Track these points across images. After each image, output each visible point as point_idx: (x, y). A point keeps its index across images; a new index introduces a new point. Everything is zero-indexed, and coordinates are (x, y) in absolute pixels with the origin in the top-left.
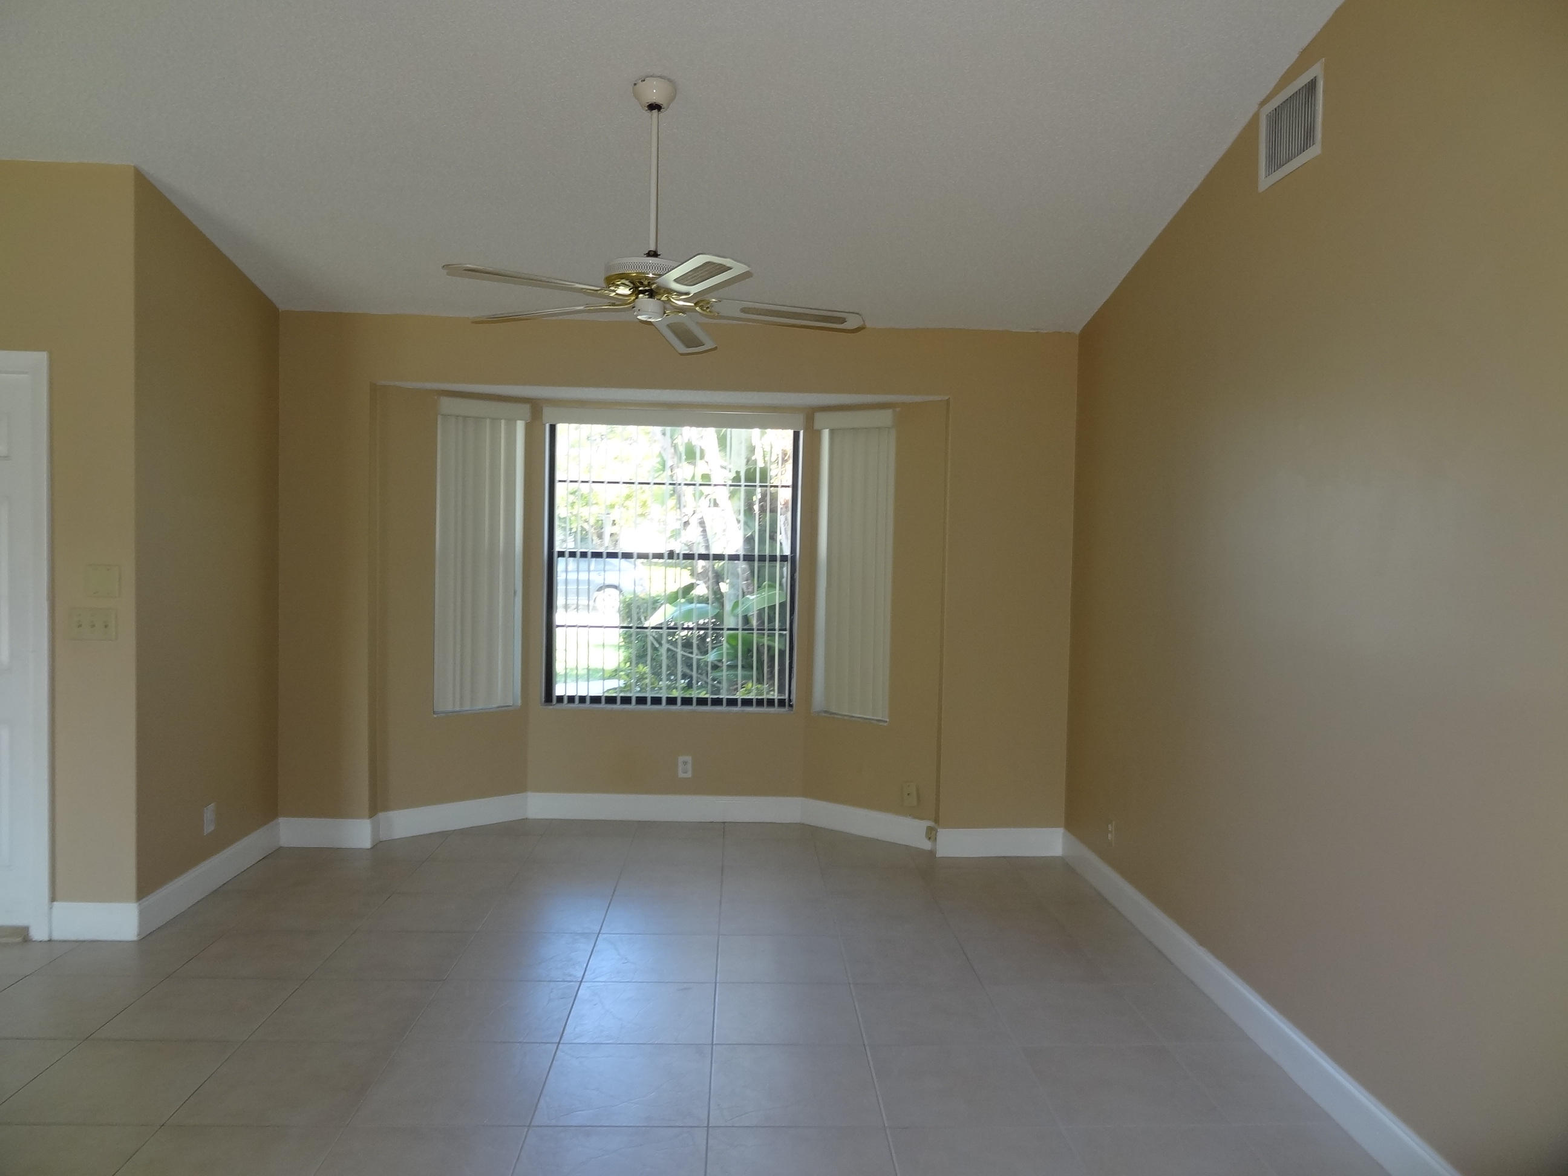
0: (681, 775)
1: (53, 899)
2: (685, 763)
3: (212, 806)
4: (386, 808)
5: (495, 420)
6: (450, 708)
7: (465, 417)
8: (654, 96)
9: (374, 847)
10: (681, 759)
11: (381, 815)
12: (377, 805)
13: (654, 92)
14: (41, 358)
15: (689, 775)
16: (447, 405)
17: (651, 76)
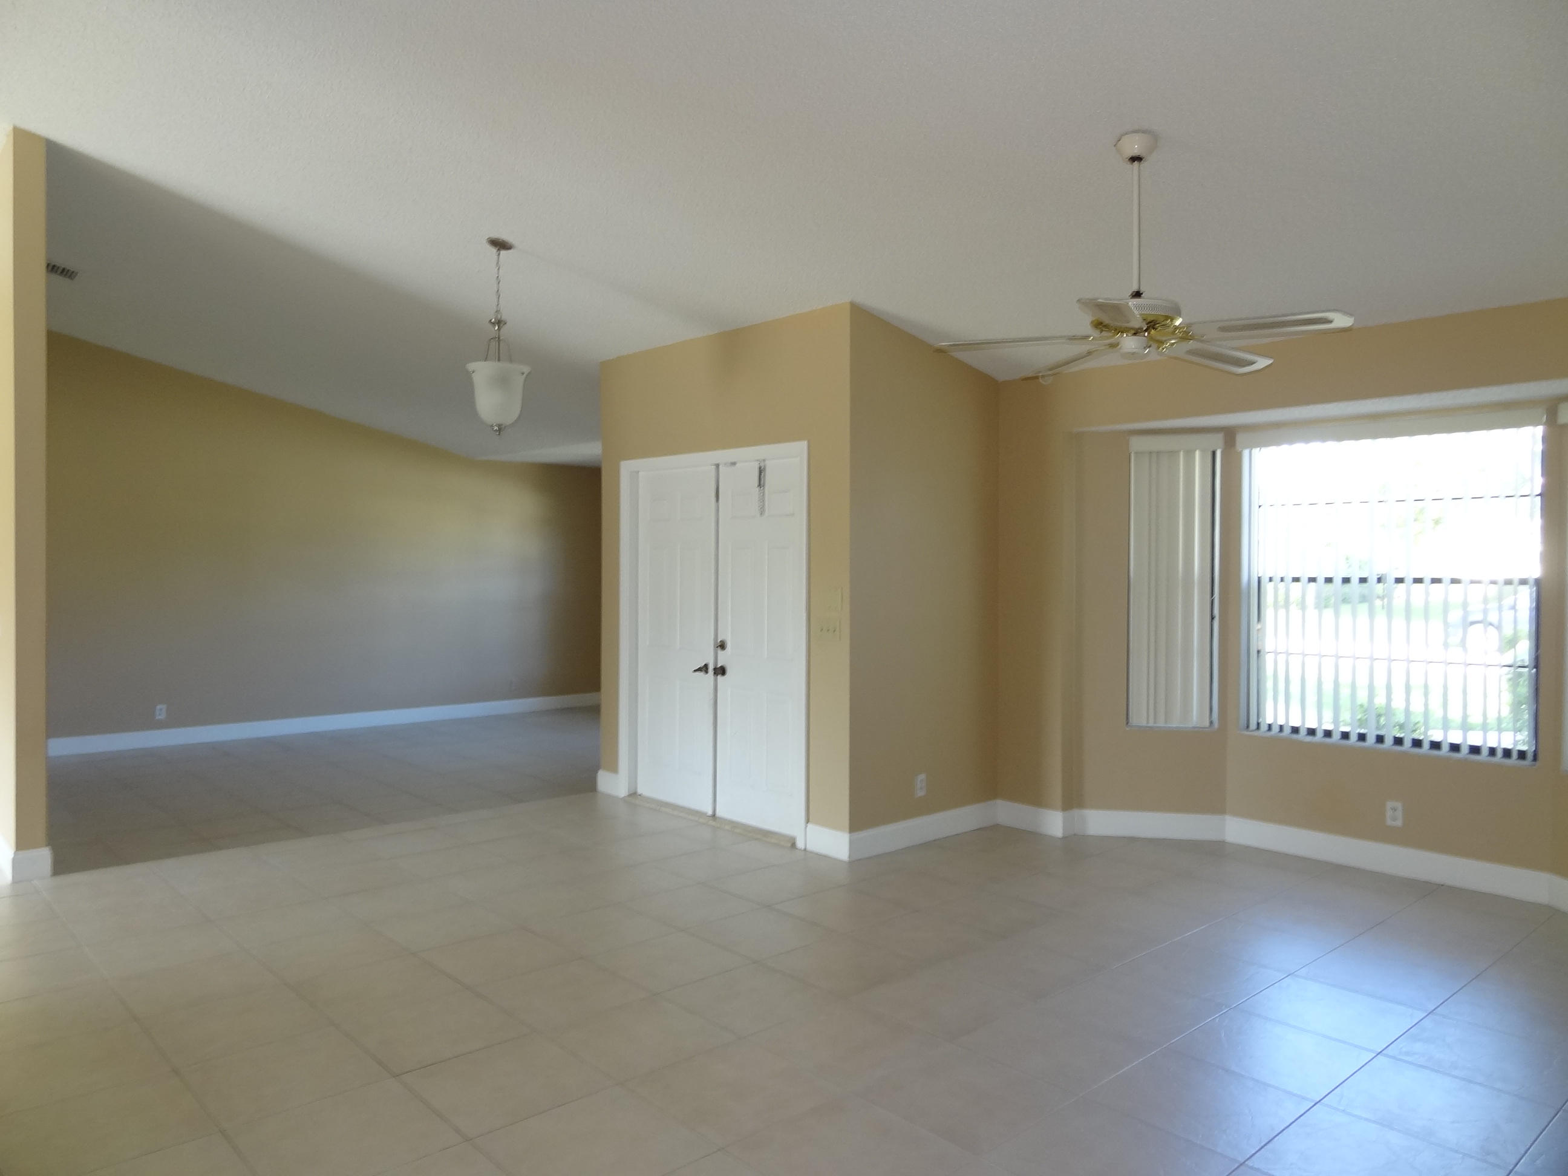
0: (1389, 822)
1: (808, 821)
2: (1394, 809)
3: (922, 777)
4: (1081, 805)
5: (1173, 453)
6: (1144, 723)
7: (1158, 453)
8: (1136, 150)
9: (1064, 838)
10: (1390, 804)
11: (1076, 812)
12: (1073, 800)
13: (1134, 147)
14: (802, 446)
15: (1399, 823)
16: (1138, 444)
17: (1126, 134)
